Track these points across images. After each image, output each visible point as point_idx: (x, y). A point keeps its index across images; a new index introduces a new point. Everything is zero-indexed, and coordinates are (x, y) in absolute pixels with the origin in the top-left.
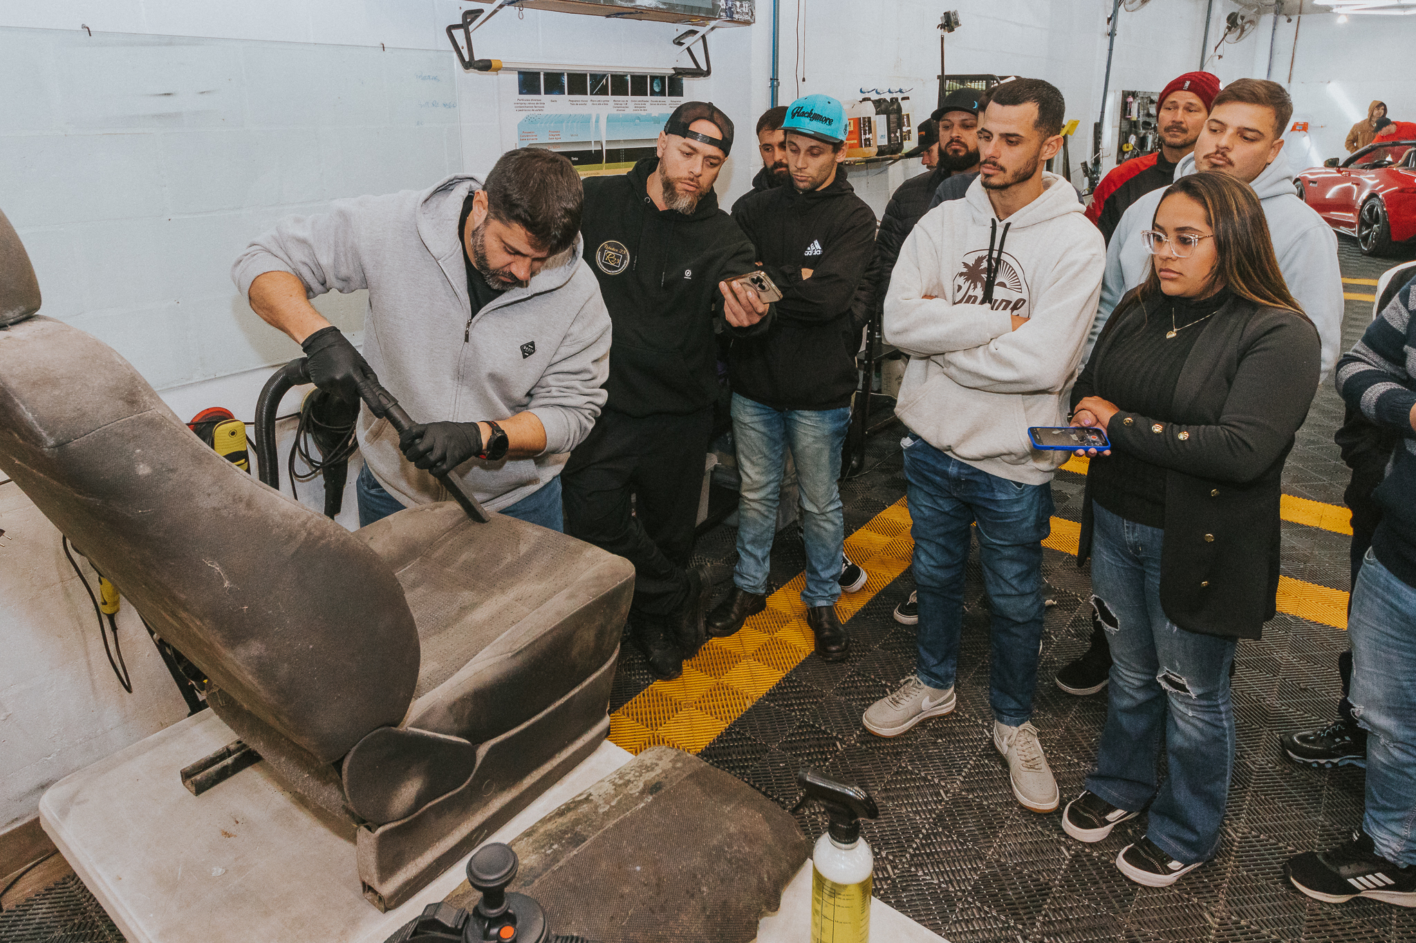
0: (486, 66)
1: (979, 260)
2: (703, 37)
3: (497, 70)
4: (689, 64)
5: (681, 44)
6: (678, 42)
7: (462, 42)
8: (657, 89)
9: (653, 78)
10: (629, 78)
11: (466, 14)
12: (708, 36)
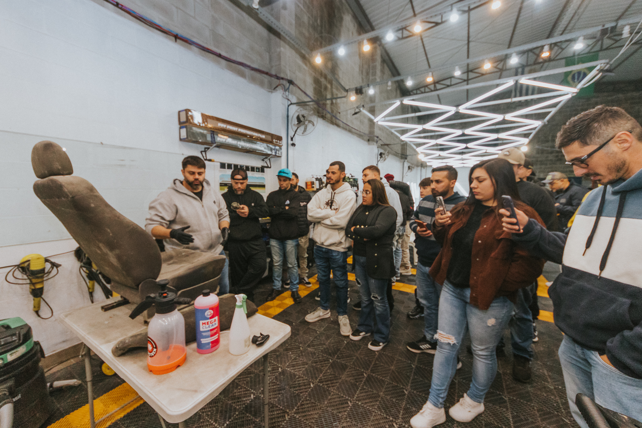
0: (210, 160)
1: (329, 201)
2: (269, 159)
3: (214, 161)
4: (266, 165)
6: (263, 160)
7: (204, 155)
8: (257, 170)
9: (257, 168)
10: (250, 167)
11: (205, 148)
12: (271, 159)
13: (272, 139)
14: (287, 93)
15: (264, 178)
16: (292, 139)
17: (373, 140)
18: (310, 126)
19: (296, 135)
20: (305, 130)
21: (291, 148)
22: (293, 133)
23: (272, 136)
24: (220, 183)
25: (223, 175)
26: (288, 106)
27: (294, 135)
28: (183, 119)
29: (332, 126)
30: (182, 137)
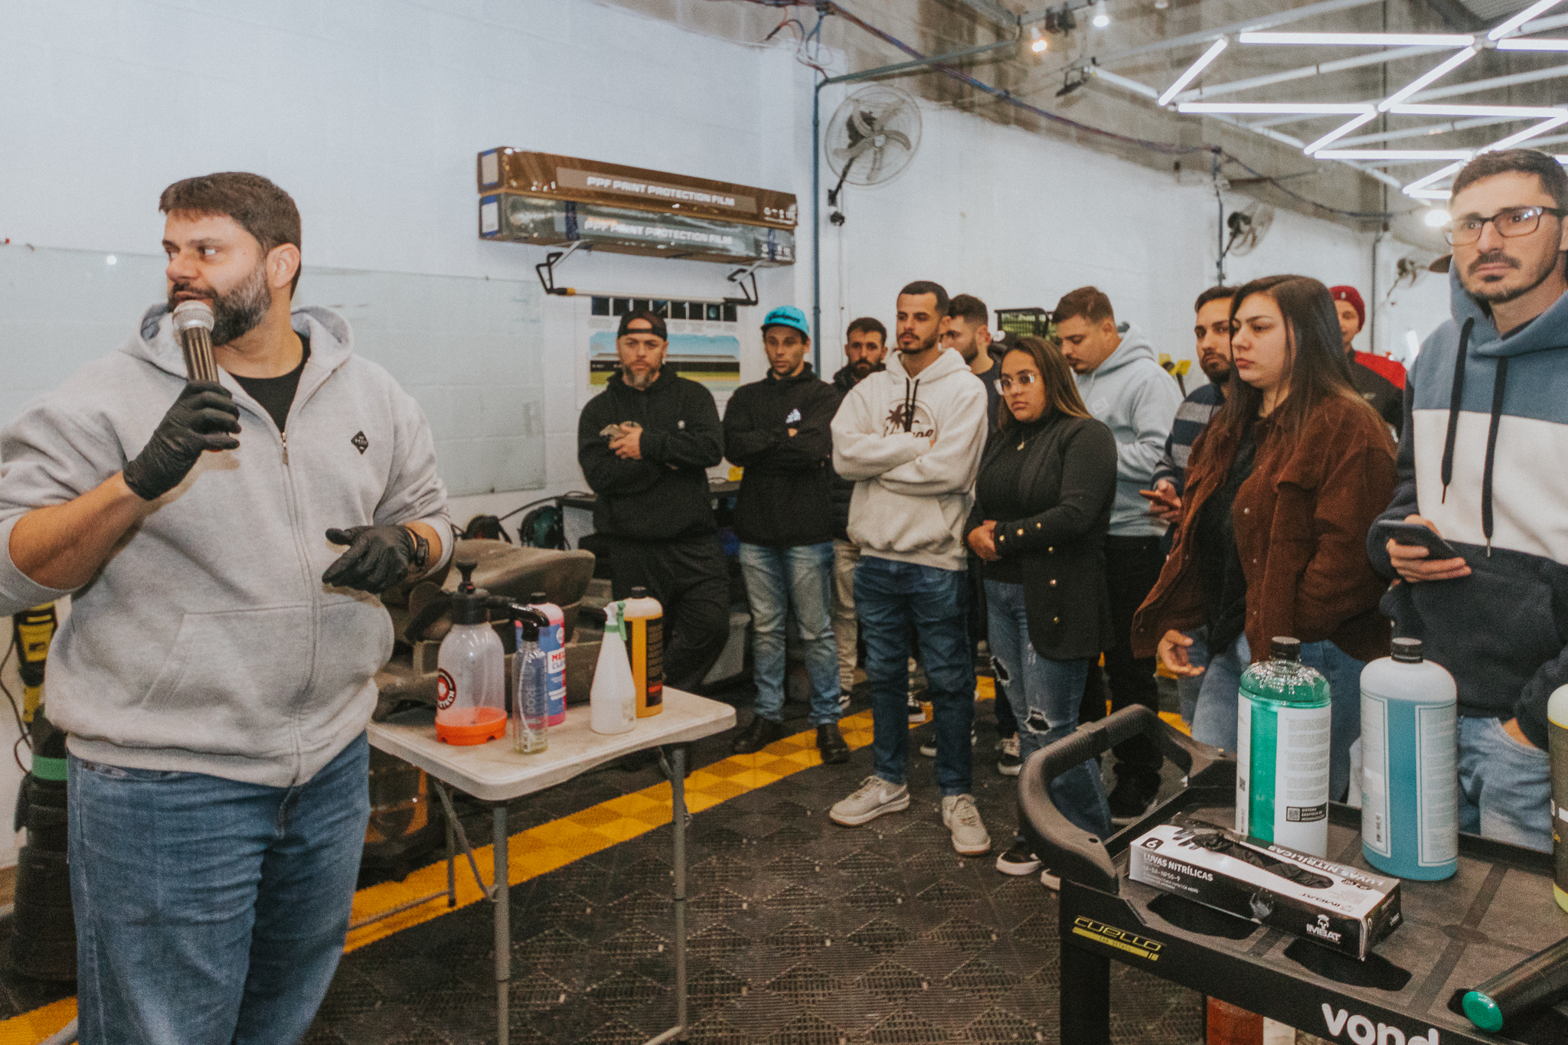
0: (562, 292)
1: (900, 407)
2: (752, 274)
3: (573, 294)
4: (741, 296)
5: (734, 280)
6: (731, 278)
7: (546, 276)
8: (712, 315)
9: (710, 306)
10: (687, 305)
11: (550, 255)
12: (755, 273)
13: (760, 208)
14: (812, 43)
15: (735, 340)
16: (832, 197)
17: (1198, 166)
18: (894, 151)
19: (844, 185)
20: (876, 167)
21: (828, 230)
22: (837, 180)
23: (762, 196)
24: (592, 362)
25: (598, 334)
26: (818, 89)
27: (839, 186)
28: (491, 176)
29: (1000, 131)
30: (485, 230)
